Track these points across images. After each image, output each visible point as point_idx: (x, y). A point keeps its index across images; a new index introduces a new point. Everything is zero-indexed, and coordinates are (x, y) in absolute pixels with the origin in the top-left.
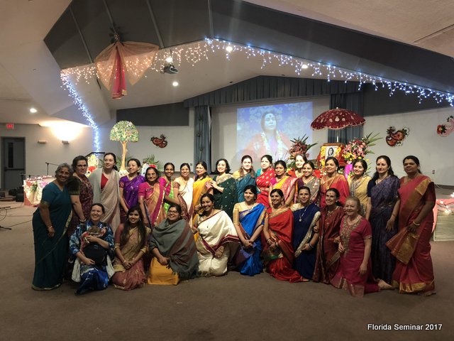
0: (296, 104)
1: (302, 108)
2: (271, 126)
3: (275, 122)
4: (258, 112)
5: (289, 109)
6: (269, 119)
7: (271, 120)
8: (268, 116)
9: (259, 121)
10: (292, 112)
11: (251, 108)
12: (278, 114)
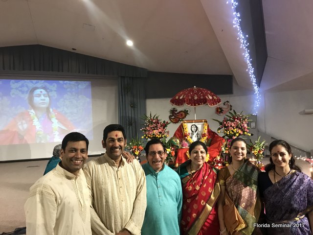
0: (73, 82)
1: (80, 86)
2: (43, 103)
3: (47, 99)
4: (22, 86)
5: (65, 86)
6: (39, 96)
7: (43, 97)
8: (38, 91)
9: (26, 96)
10: (68, 90)
11: (12, 81)
12: (51, 91)
